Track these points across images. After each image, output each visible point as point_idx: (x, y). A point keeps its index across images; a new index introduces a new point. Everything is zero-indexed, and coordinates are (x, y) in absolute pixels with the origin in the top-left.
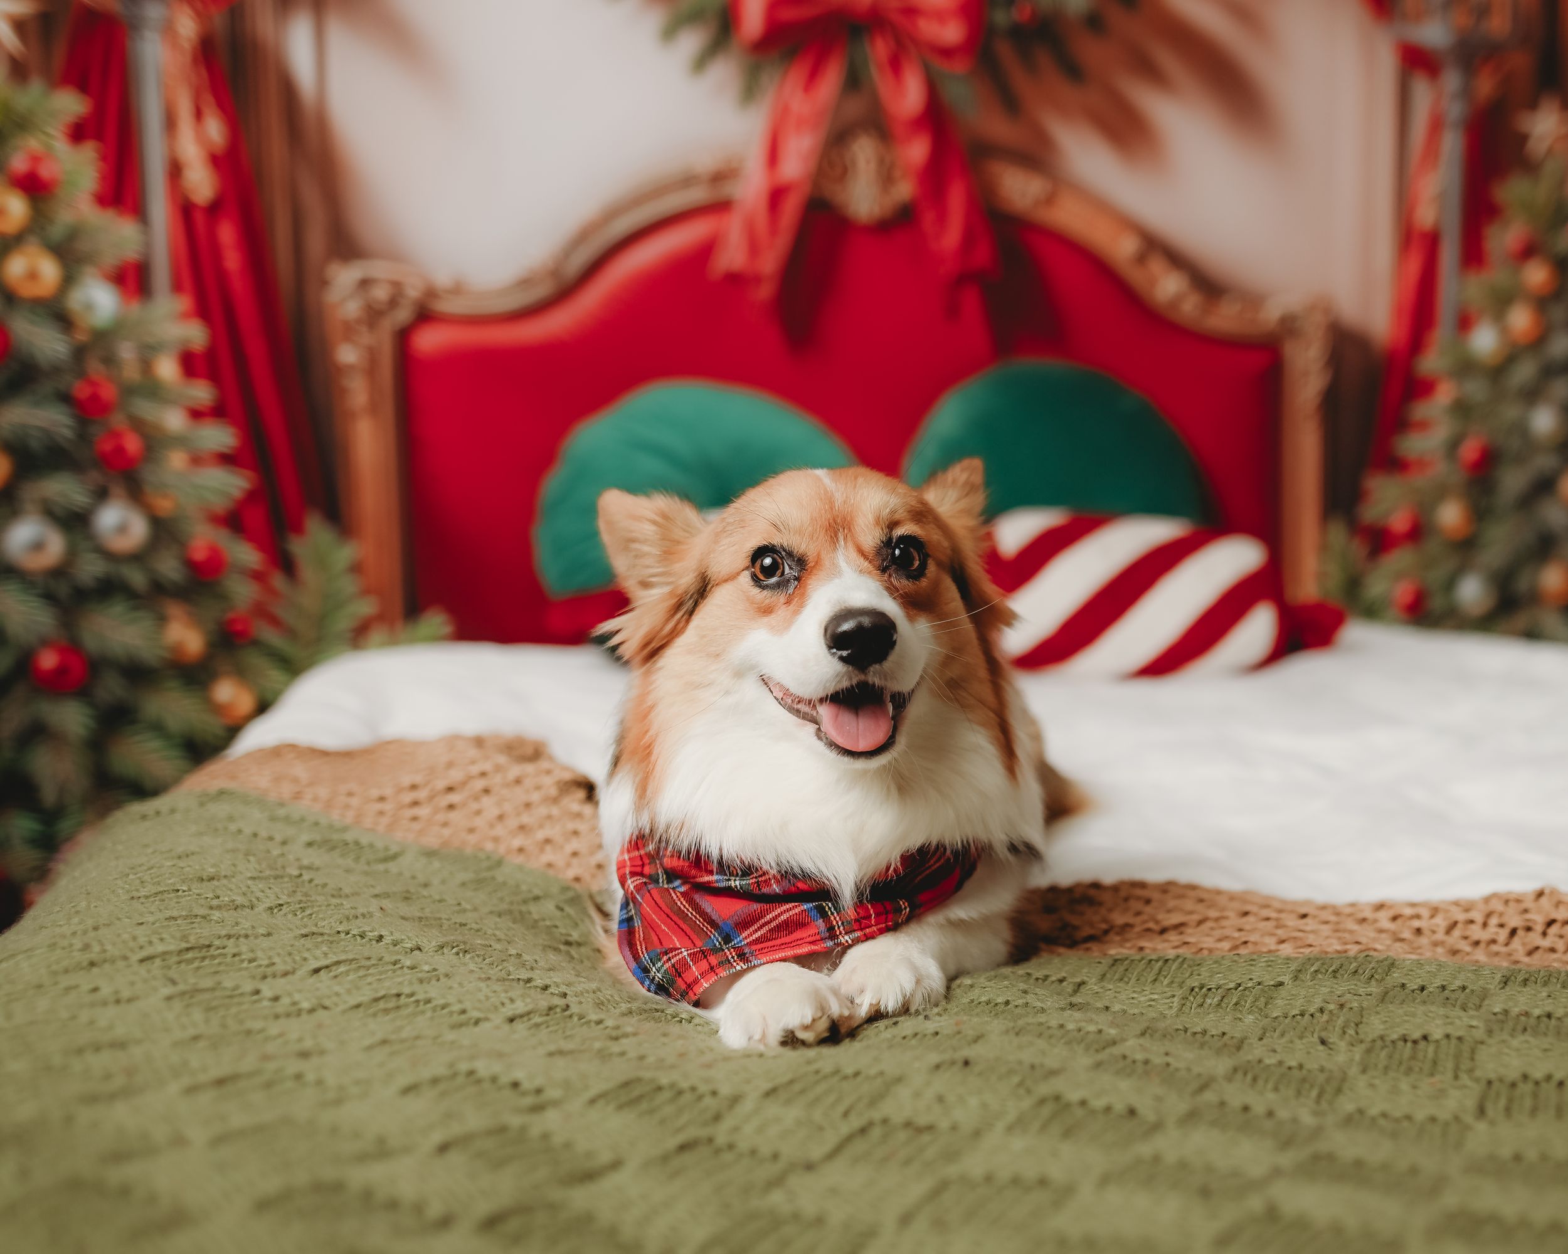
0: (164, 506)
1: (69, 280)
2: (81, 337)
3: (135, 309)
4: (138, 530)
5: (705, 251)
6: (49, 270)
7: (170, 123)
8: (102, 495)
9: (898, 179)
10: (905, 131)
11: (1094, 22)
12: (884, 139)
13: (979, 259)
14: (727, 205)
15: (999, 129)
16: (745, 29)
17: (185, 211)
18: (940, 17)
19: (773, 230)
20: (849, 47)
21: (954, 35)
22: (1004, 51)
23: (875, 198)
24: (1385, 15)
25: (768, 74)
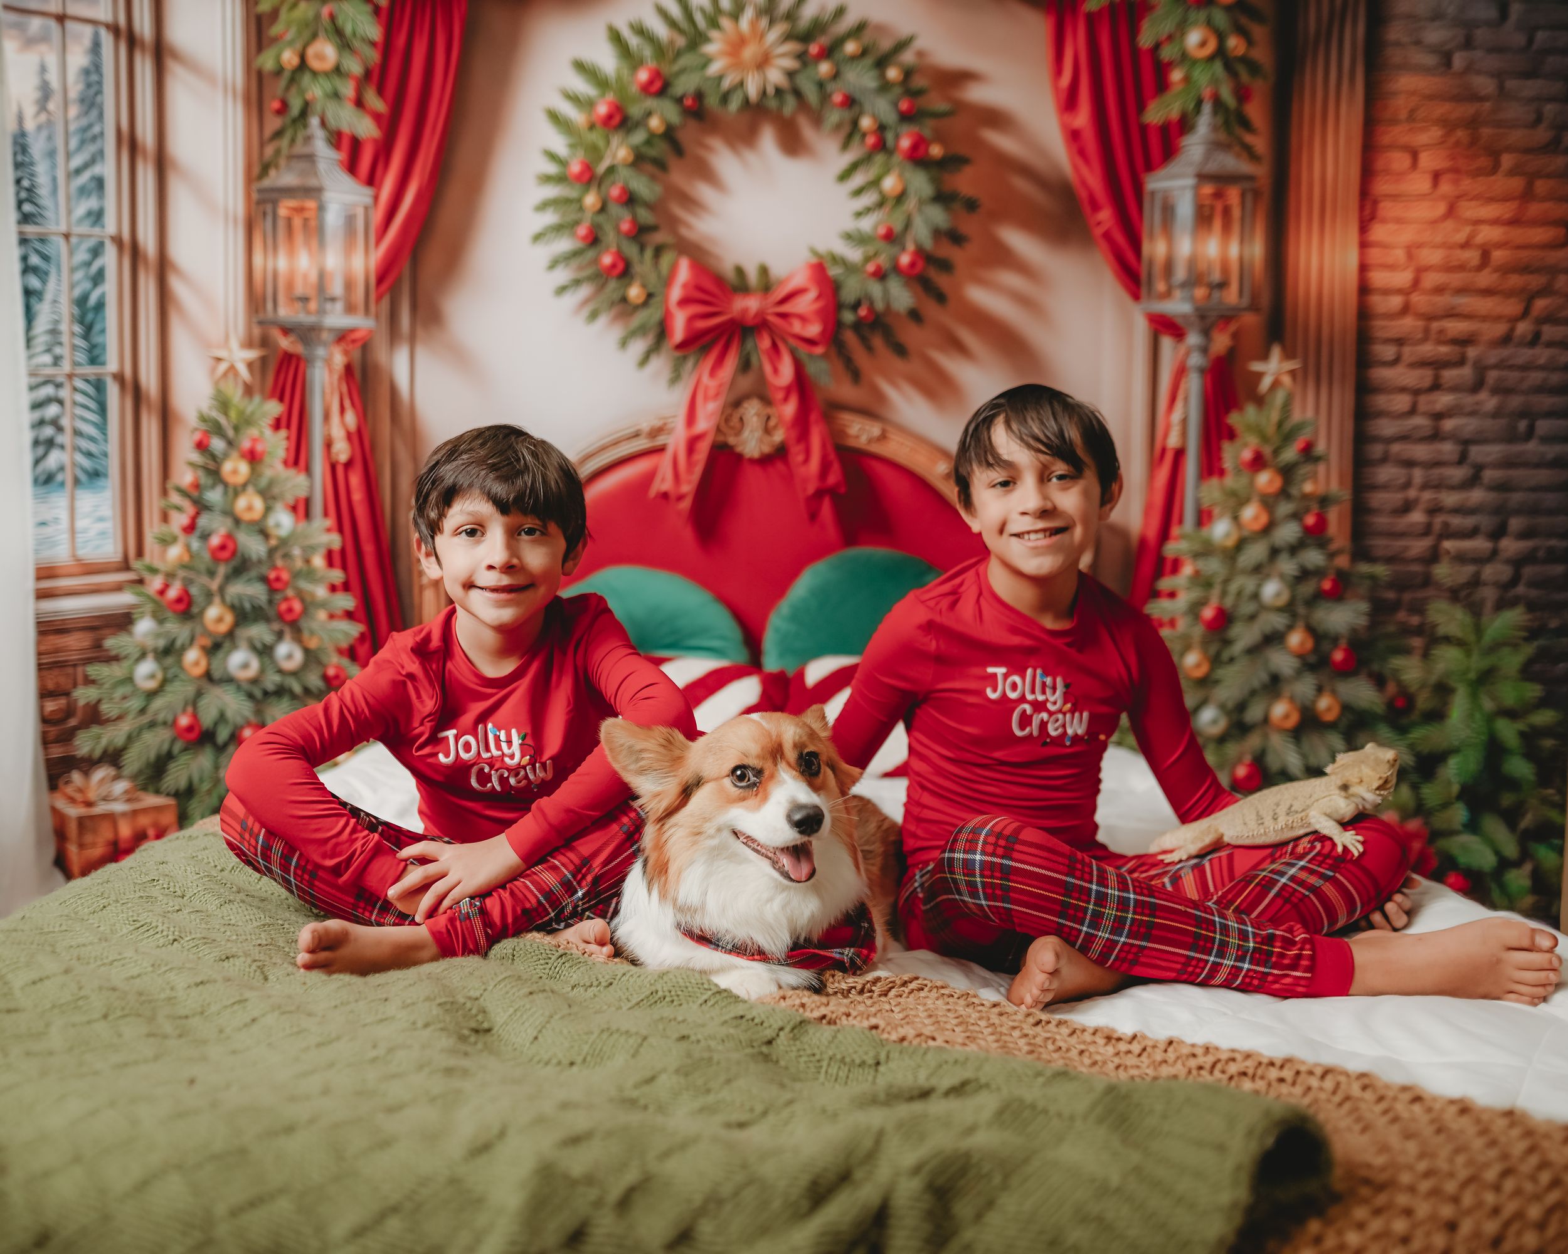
0: (313, 644)
1: (268, 510)
2: (273, 542)
3: (302, 525)
4: (298, 656)
5: (648, 478)
6: (258, 504)
7: (327, 417)
8: (280, 636)
9: (775, 427)
10: (780, 395)
11: (915, 315)
12: (766, 401)
13: (832, 479)
14: (661, 450)
15: (846, 391)
16: (671, 335)
17: (333, 467)
18: (803, 318)
19: (690, 464)
20: (743, 342)
21: (813, 330)
22: (850, 338)
23: (761, 441)
24: (1136, 296)
25: (690, 364)
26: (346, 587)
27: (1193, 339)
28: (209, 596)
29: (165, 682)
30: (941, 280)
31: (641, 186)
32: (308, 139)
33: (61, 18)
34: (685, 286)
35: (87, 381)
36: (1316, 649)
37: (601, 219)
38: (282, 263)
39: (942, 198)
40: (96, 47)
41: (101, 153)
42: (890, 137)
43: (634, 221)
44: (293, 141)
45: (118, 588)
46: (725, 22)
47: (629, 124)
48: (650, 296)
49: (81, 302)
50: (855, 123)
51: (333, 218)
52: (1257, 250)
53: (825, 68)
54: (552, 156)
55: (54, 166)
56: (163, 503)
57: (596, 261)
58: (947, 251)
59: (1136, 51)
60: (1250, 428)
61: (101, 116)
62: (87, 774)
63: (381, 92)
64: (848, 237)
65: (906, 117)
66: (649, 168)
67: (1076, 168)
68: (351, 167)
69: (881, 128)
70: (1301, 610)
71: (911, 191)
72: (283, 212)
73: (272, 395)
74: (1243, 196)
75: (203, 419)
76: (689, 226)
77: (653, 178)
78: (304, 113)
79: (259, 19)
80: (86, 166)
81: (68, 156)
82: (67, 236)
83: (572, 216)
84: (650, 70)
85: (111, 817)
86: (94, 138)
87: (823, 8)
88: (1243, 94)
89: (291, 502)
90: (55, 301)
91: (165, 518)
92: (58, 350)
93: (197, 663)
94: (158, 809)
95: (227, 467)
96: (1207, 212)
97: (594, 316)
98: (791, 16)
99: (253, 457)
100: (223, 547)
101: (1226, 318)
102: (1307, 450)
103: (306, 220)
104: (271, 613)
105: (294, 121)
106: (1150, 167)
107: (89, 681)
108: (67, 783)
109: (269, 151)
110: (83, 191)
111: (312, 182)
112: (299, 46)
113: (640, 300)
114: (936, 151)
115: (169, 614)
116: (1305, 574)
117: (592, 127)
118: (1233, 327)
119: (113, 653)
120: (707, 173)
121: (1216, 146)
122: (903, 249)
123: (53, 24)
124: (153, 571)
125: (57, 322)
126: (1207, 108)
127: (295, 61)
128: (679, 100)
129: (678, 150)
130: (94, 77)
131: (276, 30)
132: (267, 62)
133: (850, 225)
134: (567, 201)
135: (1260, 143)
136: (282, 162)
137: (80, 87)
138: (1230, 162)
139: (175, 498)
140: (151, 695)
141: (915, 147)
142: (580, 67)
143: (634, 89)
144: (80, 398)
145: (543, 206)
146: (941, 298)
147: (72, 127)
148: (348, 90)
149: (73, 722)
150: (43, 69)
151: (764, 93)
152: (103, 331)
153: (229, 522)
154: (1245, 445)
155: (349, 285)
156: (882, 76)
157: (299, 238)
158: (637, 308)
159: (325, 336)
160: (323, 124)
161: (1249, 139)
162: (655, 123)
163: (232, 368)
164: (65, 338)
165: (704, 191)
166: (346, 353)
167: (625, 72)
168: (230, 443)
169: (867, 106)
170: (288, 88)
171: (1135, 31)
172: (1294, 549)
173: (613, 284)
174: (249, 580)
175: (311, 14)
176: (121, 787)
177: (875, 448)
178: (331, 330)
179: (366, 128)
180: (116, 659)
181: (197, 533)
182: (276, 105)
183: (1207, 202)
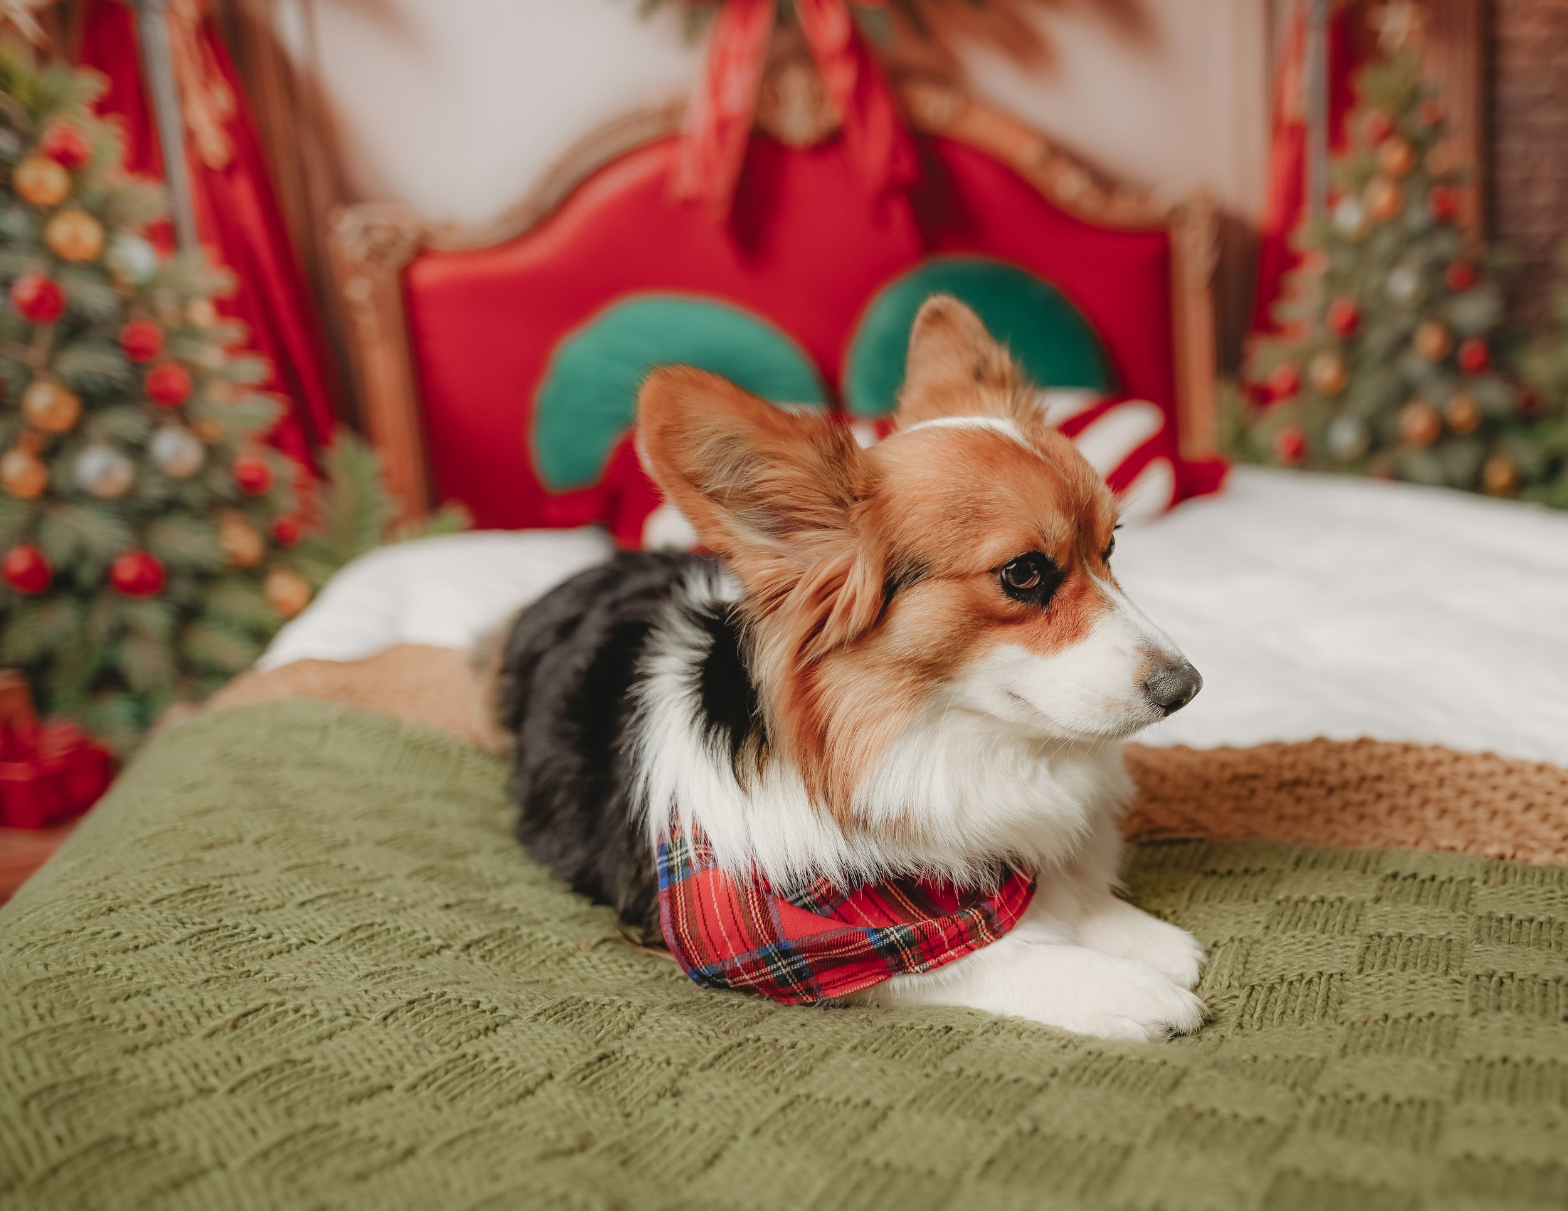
0: (214, 432)
1: (108, 240)
2: (124, 291)
3: (169, 260)
4: (194, 452)
6: (91, 232)
7: (182, 95)
9: (821, 104)
12: (813, 67)
13: (903, 174)
14: (677, 138)
15: (910, 52)
17: (206, 174)
19: (723, 159)
23: (810, 118)
25: (714, 16)
26: (252, 346)
28: (29, 373)
89: (145, 226)
93: (26, 476)
95: (26, 177)
99: (67, 159)
100: (40, 302)
104: (137, 392)
153: (43, 262)
168: (25, 138)
172: (1426, 237)
174: (94, 347)
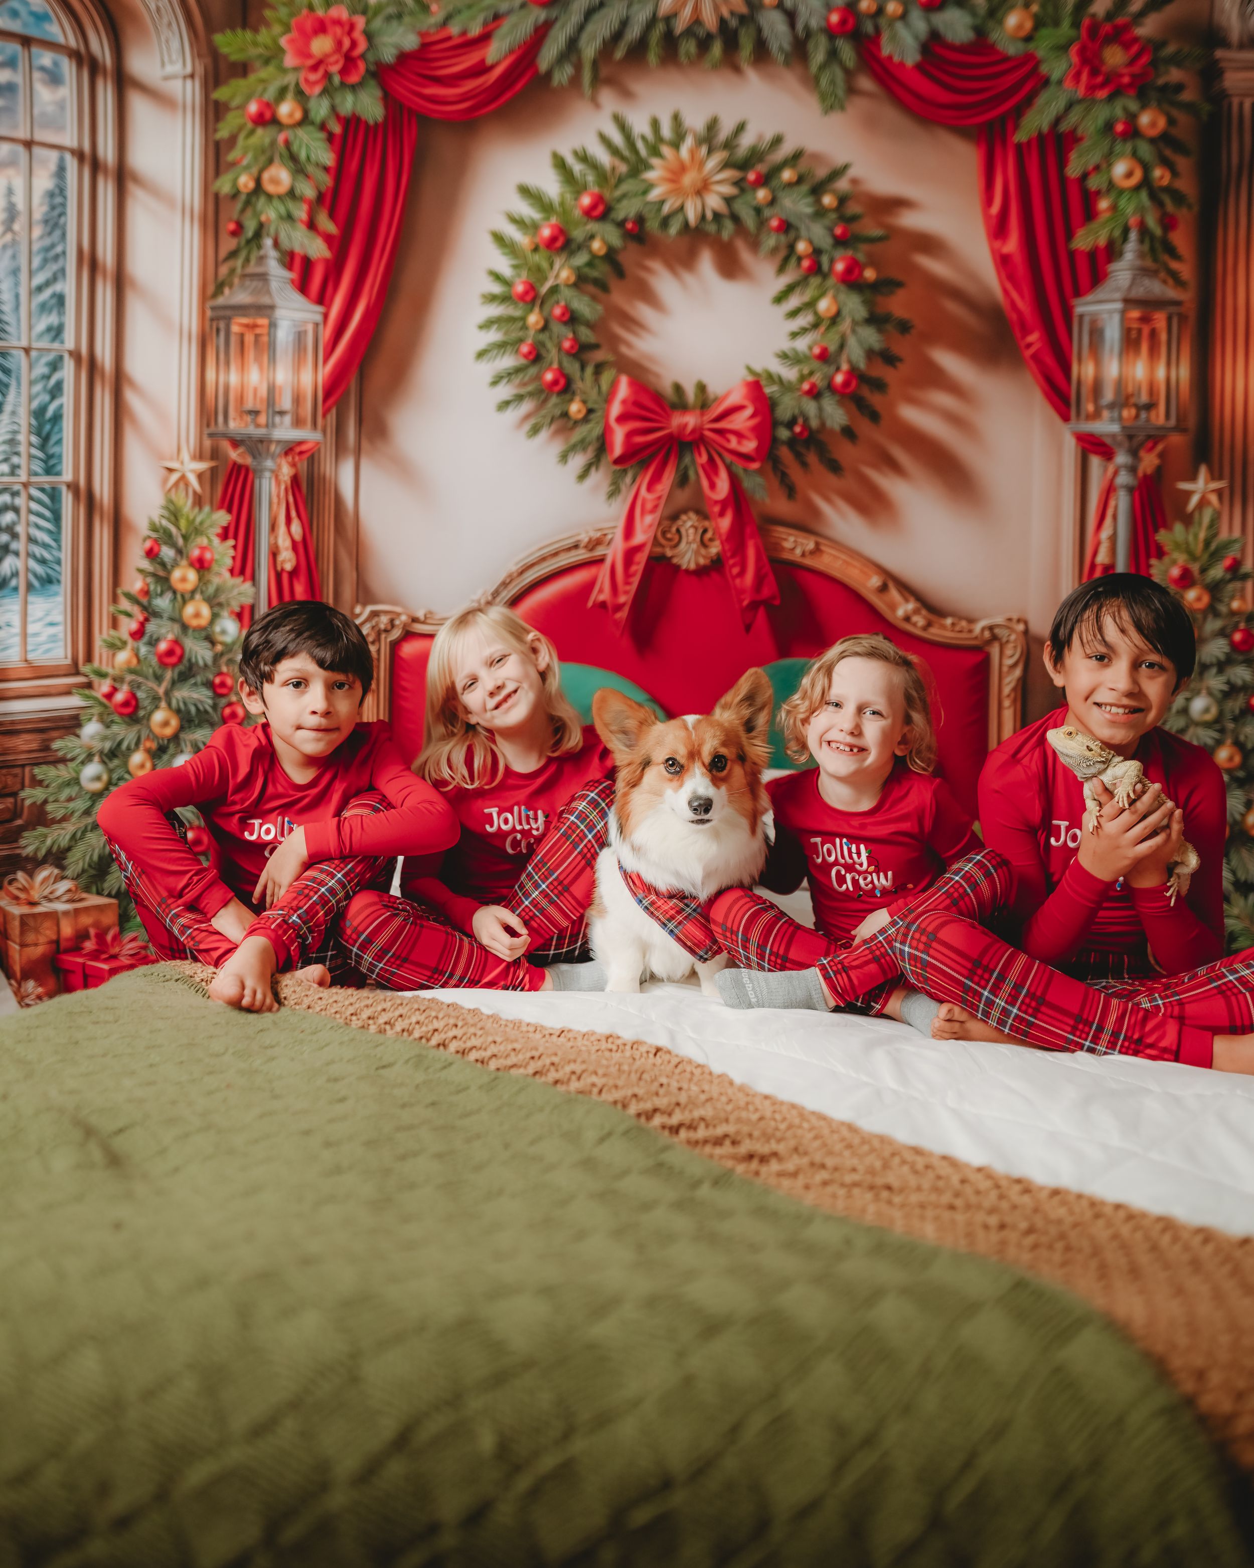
1: (215, 616)
2: (219, 648)
5: (587, 589)
6: (206, 611)
7: (273, 527)
9: (711, 540)
10: (717, 509)
11: (848, 433)
12: (703, 515)
13: (766, 592)
14: (600, 561)
15: (782, 507)
16: (612, 450)
17: (279, 575)
18: (739, 435)
19: (628, 575)
20: (680, 457)
21: (750, 446)
22: (785, 453)
23: (697, 553)
24: (1066, 418)
25: (628, 479)
27: (1121, 458)
28: (156, 699)
29: (110, 783)
30: (875, 399)
31: (583, 305)
32: (261, 259)
33: (29, 144)
34: (624, 402)
35: (42, 490)
36: (1243, 766)
37: (543, 337)
38: (234, 378)
39: (875, 320)
40: (61, 171)
41: (63, 271)
42: (825, 260)
43: (575, 340)
44: (247, 260)
45: (67, 692)
46: (666, 150)
47: (574, 246)
48: (590, 411)
49: (39, 413)
50: (791, 247)
51: (284, 335)
52: (1184, 372)
53: (762, 194)
54: (497, 277)
55: (17, 284)
56: (112, 609)
57: (539, 377)
58: (881, 371)
59: (1064, 180)
60: (1177, 546)
61: (64, 236)
62: (31, 874)
63: (332, 216)
64: (784, 356)
65: (840, 242)
66: (591, 288)
67: (1006, 292)
68: (303, 287)
69: (817, 252)
70: (1230, 726)
71: (845, 312)
72: (235, 329)
73: (221, 507)
74: (1169, 320)
75: (154, 528)
76: (629, 345)
77: (594, 298)
78: (258, 234)
79: (217, 144)
80: (47, 284)
81: (31, 274)
82: (27, 351)
83: (514, 335)
84: (592, 195)
85: (53, 916)
86: (56, 258)
87: (760, 137)
88: (1169, 223)
89: (237, 609)
90: (13, 413)
91: (115, 624)
92: (15, 460)
93: (142, 766)
94: (99, 908)
95: (177, 574)
96: (1134, 334)
97: (535, 430)
98: (729, 145)
99: (201, 565)
100: (170, 653)
101: (1153, 439)
102: (1235, 567)
103: (257, 336)
104: (216, 718)
105: (248, 242)
106: (1079, 293)
107: (37, 783)
108: (11, 882)
109: (224, 270)
110: (44, 308)
111: (266, 300)
112: (255, 171)
113: (580, 416)
114: (869, 274)
115: (117, 718)
116: (1232, 690)
117: (536, 249)
118: (1160, 447)
119: (60, 754)
120: (647, 295)
121: (1143, 272)
122: (838, 369)
123: (21, 149)
124: (102, 675)
125: (15, 432)
126: (1133, 236)
127: (252, 185)
128: (621, 224)
129: (619, 272)
130: (58, 200)
131: (232, 156)
132: (224, 186)
133: (786, 345)
134: (511, 320)
135: (1185, 269)
136: (236, 281)
137: (45, 208)
138: (1156, 288)
139: (125, 604)
140: (96, 796)
141: (849, 270)
142: (525, 191)
143: (577, 213)
144: (34, 506)
145: (487, 325)
146: (874, 417)
147: (36, 247)
148: (301, 212)
149: (19, 822)
150: (10, 192)
151: (703, 217)
152: (59, 442)
153: (177, 628)
154: (1174, 562)
155: (297, 400)
156: (818, 201)
157: (251, 354)
158: (576, 423)
159: (273, 447)
160: (276, 244)
161: (1174, 265)
162: (596, 245)
163: (183, 478)
164: (22, 449)
165: (644, 312)
166: (293, 465)
167: (568, 196)
168: (180, 552)
169: (803, 232)
170: (243, 211)
171: (1063, 162)
172: (1222, 666)
173: (554, 400)
174: (195, 684)
175: (267, 141)
176: (64, 886)
177: (808, 562)
178: (279, 442)
179: (317, 249)
180: (63, 760)
181: (146, 639)
182: (232, 226)
183: (1135, 325)
